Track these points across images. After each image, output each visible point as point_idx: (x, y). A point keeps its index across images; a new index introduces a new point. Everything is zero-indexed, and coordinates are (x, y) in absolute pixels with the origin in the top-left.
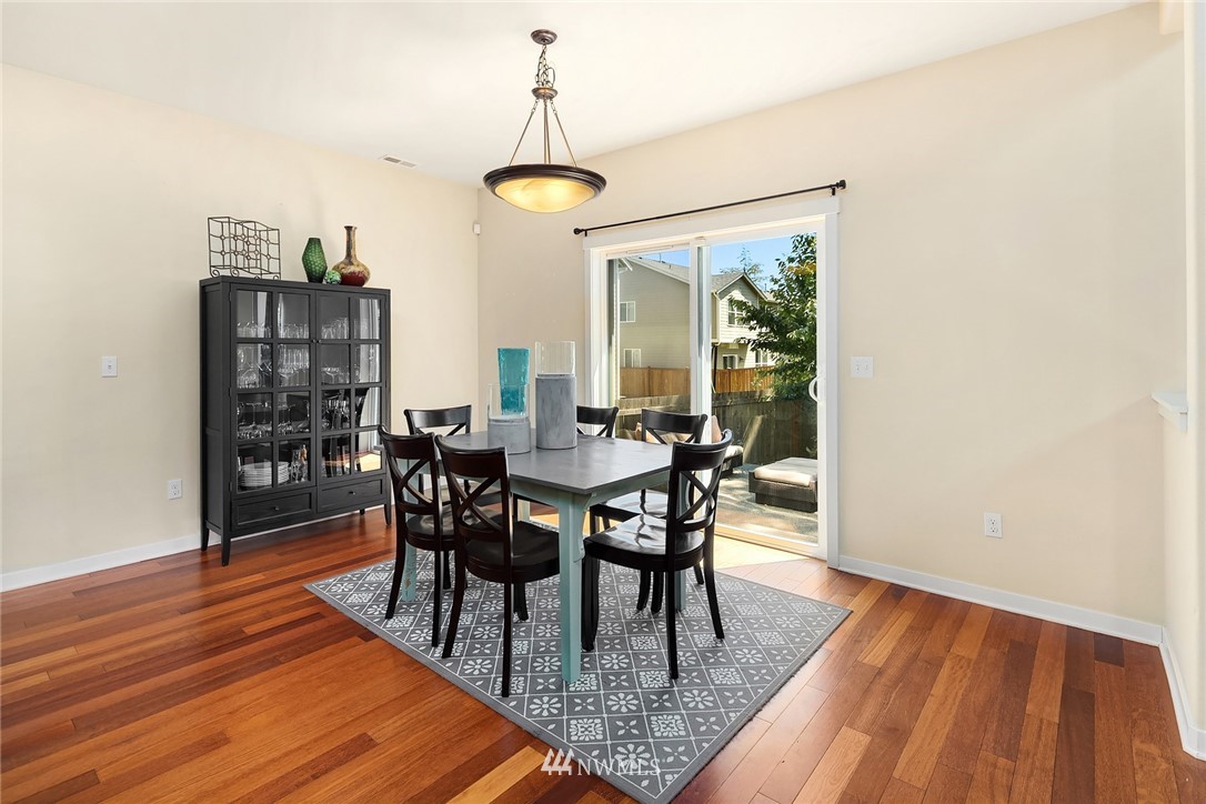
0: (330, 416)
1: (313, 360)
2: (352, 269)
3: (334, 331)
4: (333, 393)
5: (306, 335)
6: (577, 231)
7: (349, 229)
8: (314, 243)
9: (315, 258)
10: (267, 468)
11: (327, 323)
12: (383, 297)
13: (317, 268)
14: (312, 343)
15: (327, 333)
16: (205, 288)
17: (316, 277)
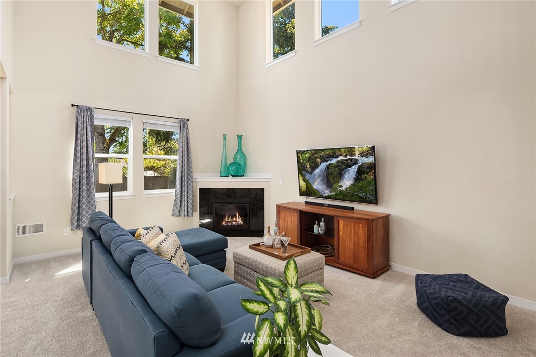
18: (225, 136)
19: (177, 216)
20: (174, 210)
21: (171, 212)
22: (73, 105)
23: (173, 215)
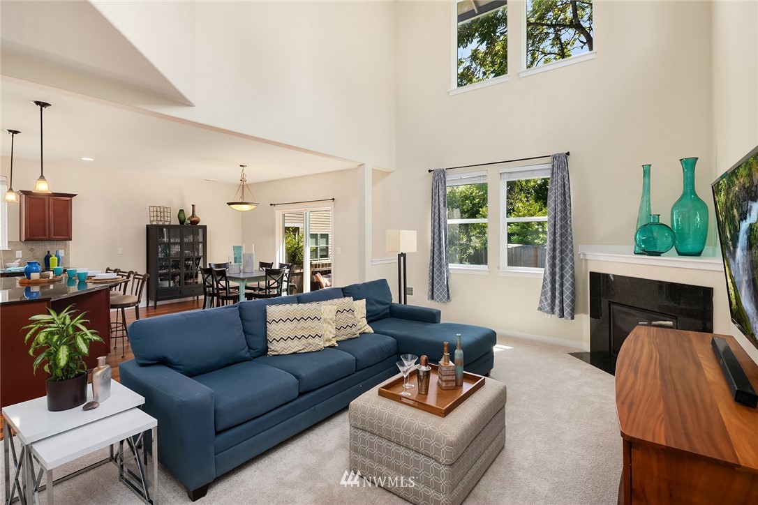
0: (187, 267)
1: (182, 249)
2: (194, 219)
3: (187, 240)
4: (188, 259)
5: (179, 241)
6: (271, 205)
7: (193, 206)
8: (181, 211)
9: (182, 216)
10: (168, 282)
11: (186, 237)
12: (204, 228)
13: (182, 219)
14: (181, 244)
15: (186, 240)
16: (147, 226)
17: (182, 222)
18: (647, 170)
19: (547, 312)
20: (541, 301)
21: (537, 305)
22: (430, 171)
23: (540, 309)
